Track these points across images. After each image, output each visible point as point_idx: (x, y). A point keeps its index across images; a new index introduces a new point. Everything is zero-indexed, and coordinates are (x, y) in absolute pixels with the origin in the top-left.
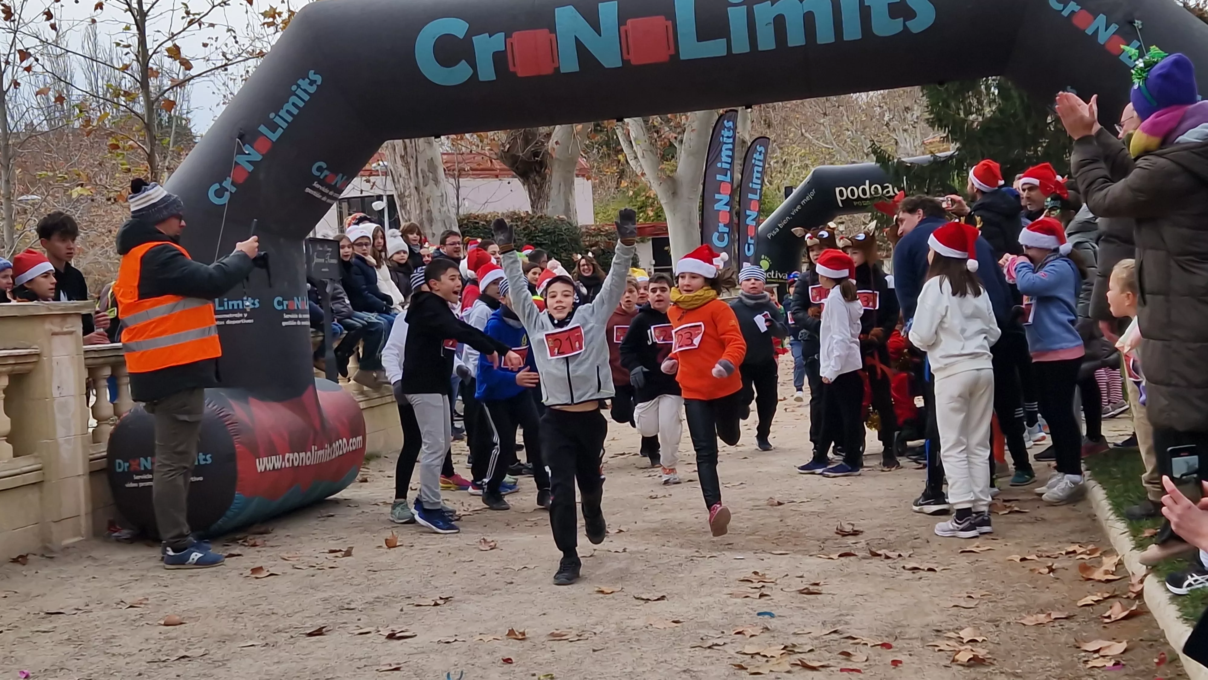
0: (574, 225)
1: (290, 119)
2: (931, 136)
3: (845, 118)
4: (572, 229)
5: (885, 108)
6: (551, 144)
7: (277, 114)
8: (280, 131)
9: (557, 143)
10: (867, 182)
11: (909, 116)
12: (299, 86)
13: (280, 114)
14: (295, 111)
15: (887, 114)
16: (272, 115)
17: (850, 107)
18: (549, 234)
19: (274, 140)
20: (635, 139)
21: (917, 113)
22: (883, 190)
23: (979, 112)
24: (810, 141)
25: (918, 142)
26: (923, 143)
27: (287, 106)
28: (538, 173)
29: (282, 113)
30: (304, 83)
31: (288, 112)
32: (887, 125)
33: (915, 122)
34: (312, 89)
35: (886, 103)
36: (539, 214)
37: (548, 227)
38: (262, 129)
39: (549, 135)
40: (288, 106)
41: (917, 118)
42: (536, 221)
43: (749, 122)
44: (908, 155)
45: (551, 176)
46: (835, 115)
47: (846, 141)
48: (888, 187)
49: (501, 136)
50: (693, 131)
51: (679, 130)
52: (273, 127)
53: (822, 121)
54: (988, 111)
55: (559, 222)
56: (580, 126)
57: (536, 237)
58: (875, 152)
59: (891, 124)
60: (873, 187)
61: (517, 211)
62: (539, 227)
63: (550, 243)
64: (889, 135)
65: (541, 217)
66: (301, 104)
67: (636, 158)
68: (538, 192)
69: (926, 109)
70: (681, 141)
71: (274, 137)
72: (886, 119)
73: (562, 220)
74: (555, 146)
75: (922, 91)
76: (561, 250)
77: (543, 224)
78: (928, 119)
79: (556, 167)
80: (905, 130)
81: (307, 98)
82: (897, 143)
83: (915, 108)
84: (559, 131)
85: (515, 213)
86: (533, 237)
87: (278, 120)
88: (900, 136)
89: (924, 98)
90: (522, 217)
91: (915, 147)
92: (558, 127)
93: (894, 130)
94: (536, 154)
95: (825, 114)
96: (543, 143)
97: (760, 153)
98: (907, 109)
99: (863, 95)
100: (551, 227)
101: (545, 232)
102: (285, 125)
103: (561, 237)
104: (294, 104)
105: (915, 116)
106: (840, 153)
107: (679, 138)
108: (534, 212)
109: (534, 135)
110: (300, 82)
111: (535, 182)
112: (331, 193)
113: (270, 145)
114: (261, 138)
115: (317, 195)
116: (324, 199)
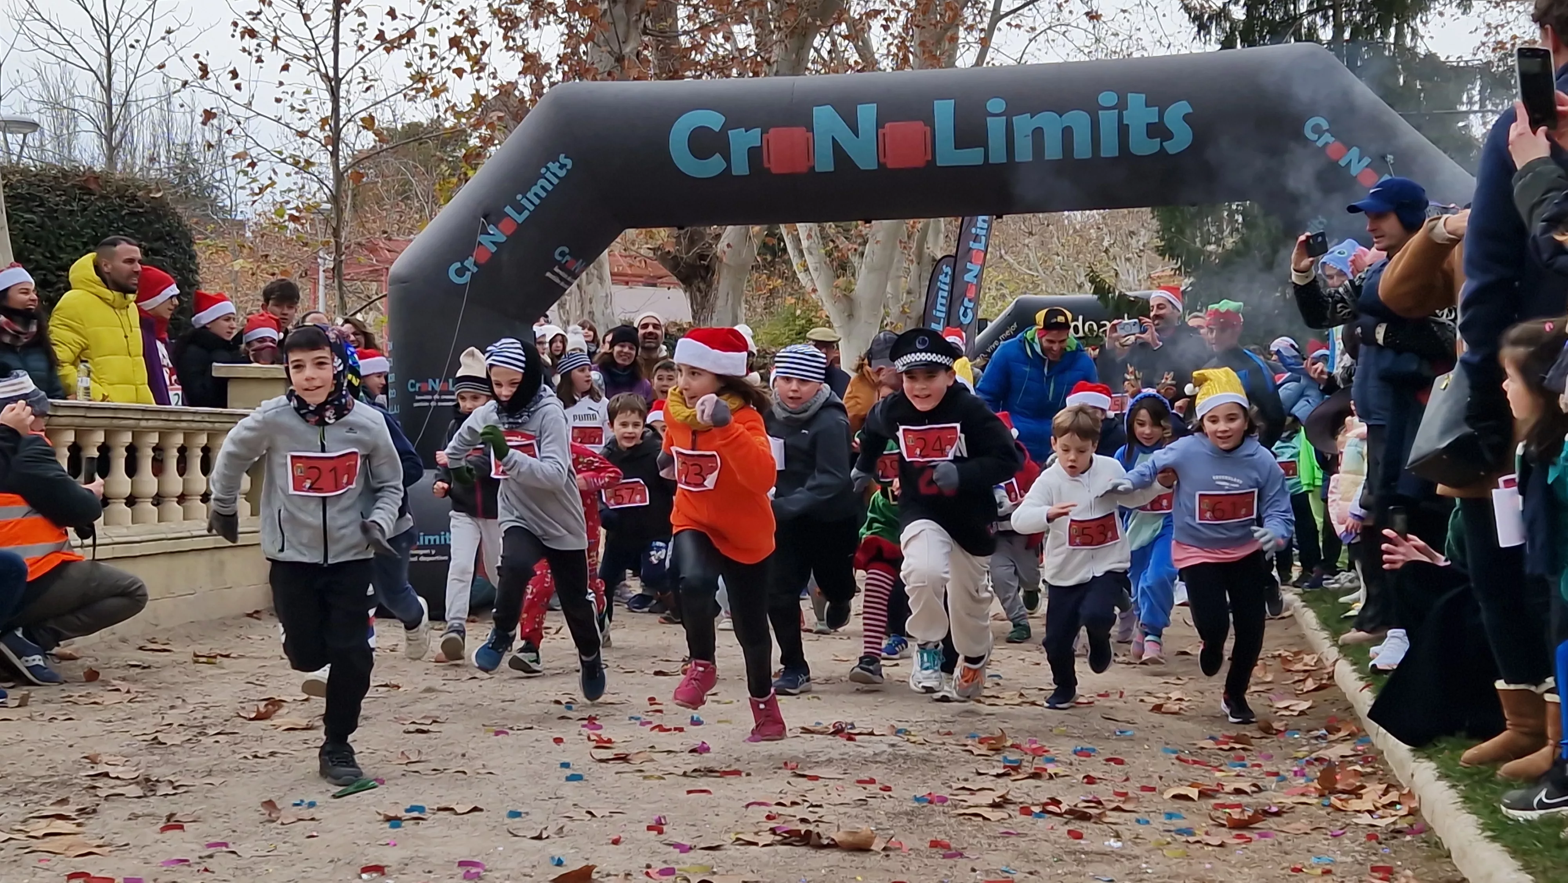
1: (537, 201)
2: (1160, 269)
3: (1055, 239)
5: (1105, 230)
6: (722, 245)
7: (524, 196)
8: (526, 214)
9: (729, 245)
10: (1081, 318)
11: (1134, 242)
12: (548, 169)
13: (528, 195)
14: (543, 194)
15: (1107, 238)
16: (519, 197)
17: (1062, 228)
19: (520, 222)
20: (808, 249)
21: (1144, 240)
22: (1099, 329)
23: (1218, 242)
24: (1010, 266)
25: (1143, 275)
26: (1149, 277)
28: (704, 279)
29: (530, 195)
30: (553, 166)
31: (536, 194)
32: (1106, 251)
33: (1141, 251)
34: (562, 173)
35: (1106, 225)
38: (508, 209)
39: (718, 237)
40: (536, 189)
41: (1144, 245)
43: (942, 236)
44: (1130, 290)
45: (718, 284)
46: (1042, 235)
47: (1054, 269)
48: (1105, 325)
49: (663, 234)
50: (877, 242)
51: (859, 240)
52: (520, 209)
53: (1026, 241)
54: (1229, 243)
56: (757, 228)
58: (1092, 281)
59: (1111, 250)
60: (1087, 324)
64: (1107, 265)
66: (550, 187)
67: (807, 270)
68: (702, 301)
69: (1155, 235)
70: (862, 254)
71: (520, 219)
72: (1106, 244)
74: (726, 249)
75: (1152, 212)
78: (1157, 247)
79: (724, 272)
80: (1128, 260)
81: (555, 181)
82: (1117, 274)
83: (1142, 233)
84: (730, 233)
87: (524, 202)
88: (1122, 267)
89: (1154, 221)
91: (1139, 281)
92: (729, 228)
93: (1115, 258)
94: (702, 257)
95: (1031, 233)
96: (711, 245)
97: (946, 274)
98: (1132, 233)
99: (1078, 214)
102: (532, 208)
104: (543, 187)
105: (1141, 243)
106: (1046, 282)
107: (860, 249)
109: (702, 236)
110: (550, 165)
111: (699, 290)
112: (569, 279)
113: (515, 227)
114: (506, 220)
115: (557, 280)
116: (562, 284)
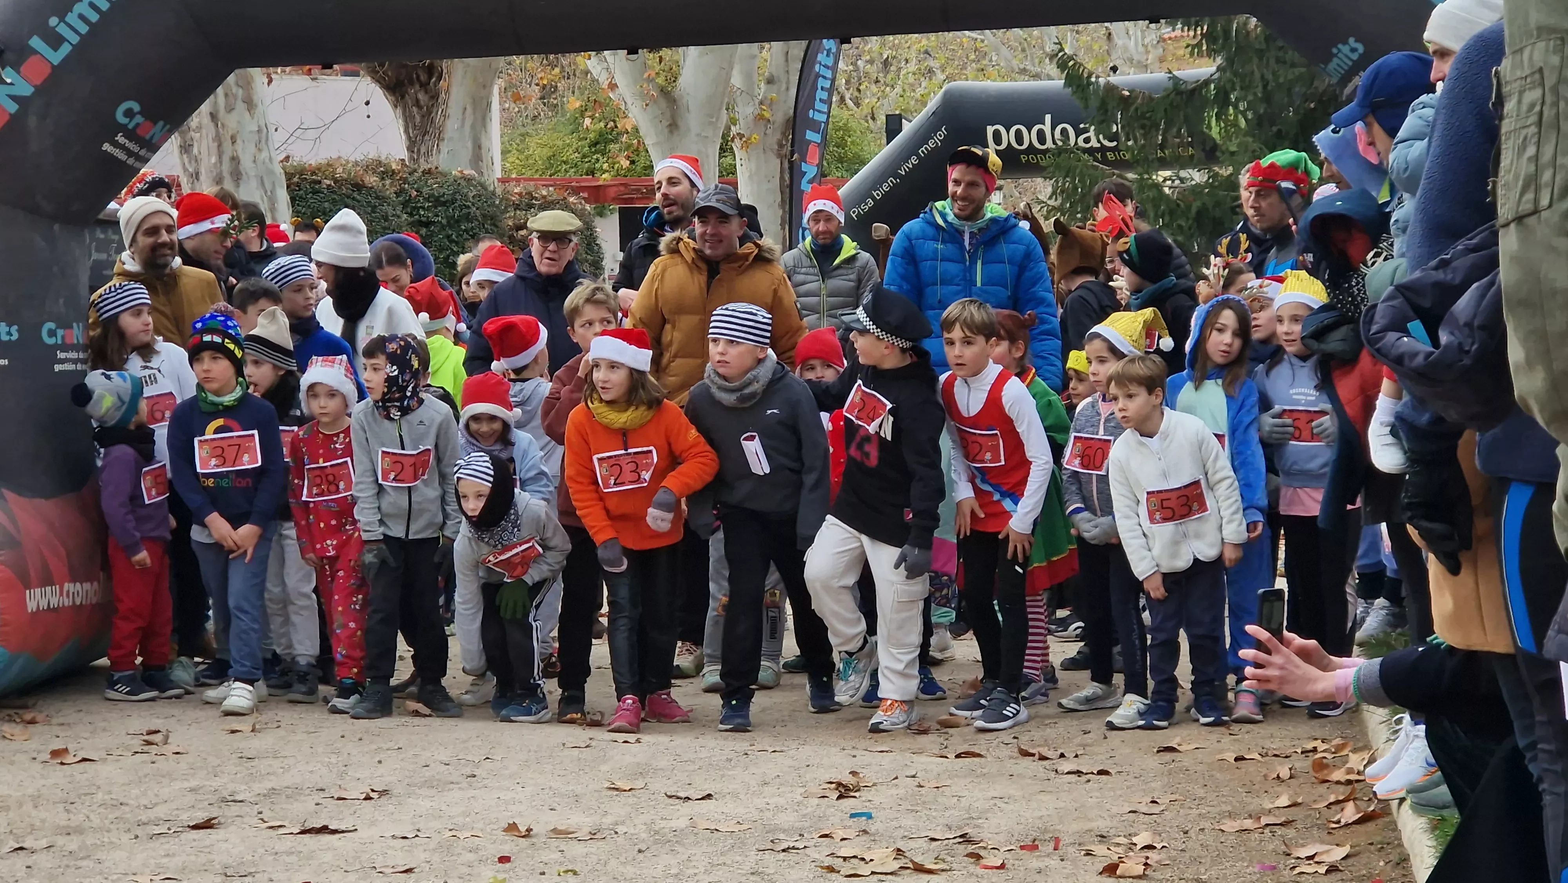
0: (492, 188)
1: (84, 29)
4: (485, 194)
7: (63, 20)
8: (65, 49)
10: (1048, 118)
14: (94, 17)
16: (53, 21)
18: (444, 204)
19: (55, 63)
22: (1078, 136)
27: (79, 8)
28: (424, 86)
29: (72, 18)
31: (82, 17)
36: (424, 166)
37: (442, 191)
38: (36, 42)
40: (82, 8)
42: (420, 179)
44: (1131, 62)
45: (447, 91)
48: (1087, 130)
52: (55, 41)
55: (463, 183)
57: (418, 208)
60: (1059, 128)
61: (383, 158)
62: (425, 190)
63: (444, 222)
65: (428, 172)
66: (104, 6)
68: (421, 122)
71: (56, 57)
73: (469, 180)
76: (465, 236)
77: (433, 186)
79: (458, 76)
85: (380, 163)
86: (414, 208)
87: (63, 30)
90: (393, 171)
100: (448, 192)
101: (438, 201)
103: (465, 211)
104: (92, 5)
108: (415, 161)
111: (417, 103)
112: (143, 152)
113: (48, 70)
114: (33, 59)
115: (121, 155)
116: (131, 161)
